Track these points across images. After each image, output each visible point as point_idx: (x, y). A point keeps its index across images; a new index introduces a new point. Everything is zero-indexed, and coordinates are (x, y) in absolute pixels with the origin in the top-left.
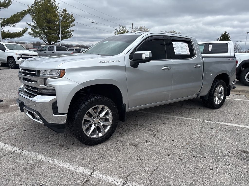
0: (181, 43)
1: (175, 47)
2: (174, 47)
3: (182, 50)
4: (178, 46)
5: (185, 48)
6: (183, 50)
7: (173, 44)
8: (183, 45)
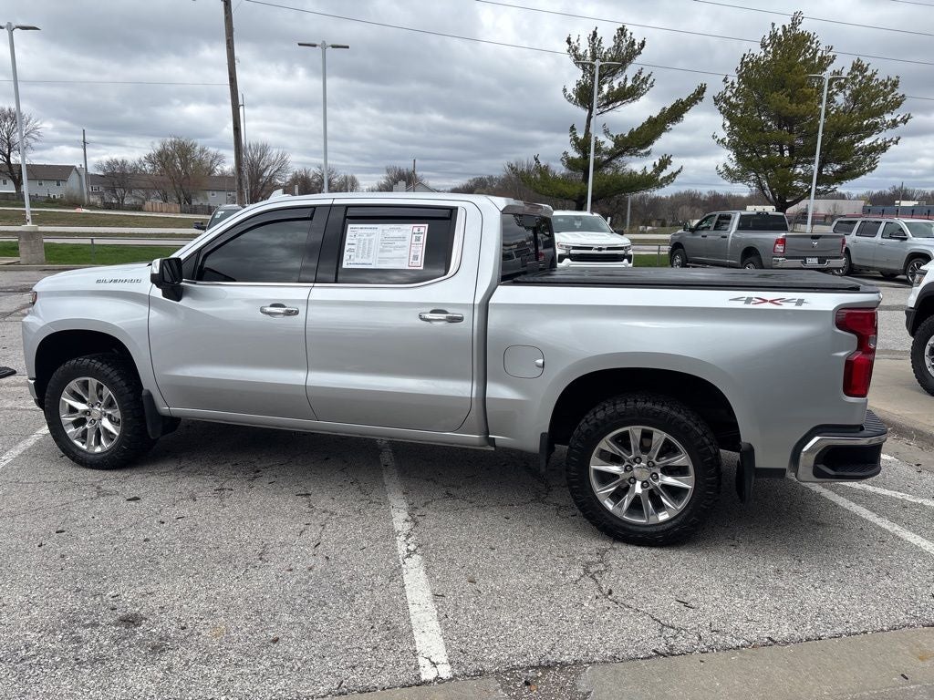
0: (393, 226)
1: (354, 242)
2: (348, 241)
3: (382, 251)
4: (370, 241)
5: (407, 243)
6: (390, 251)
7: (349, 230)
8: (400, 234)
